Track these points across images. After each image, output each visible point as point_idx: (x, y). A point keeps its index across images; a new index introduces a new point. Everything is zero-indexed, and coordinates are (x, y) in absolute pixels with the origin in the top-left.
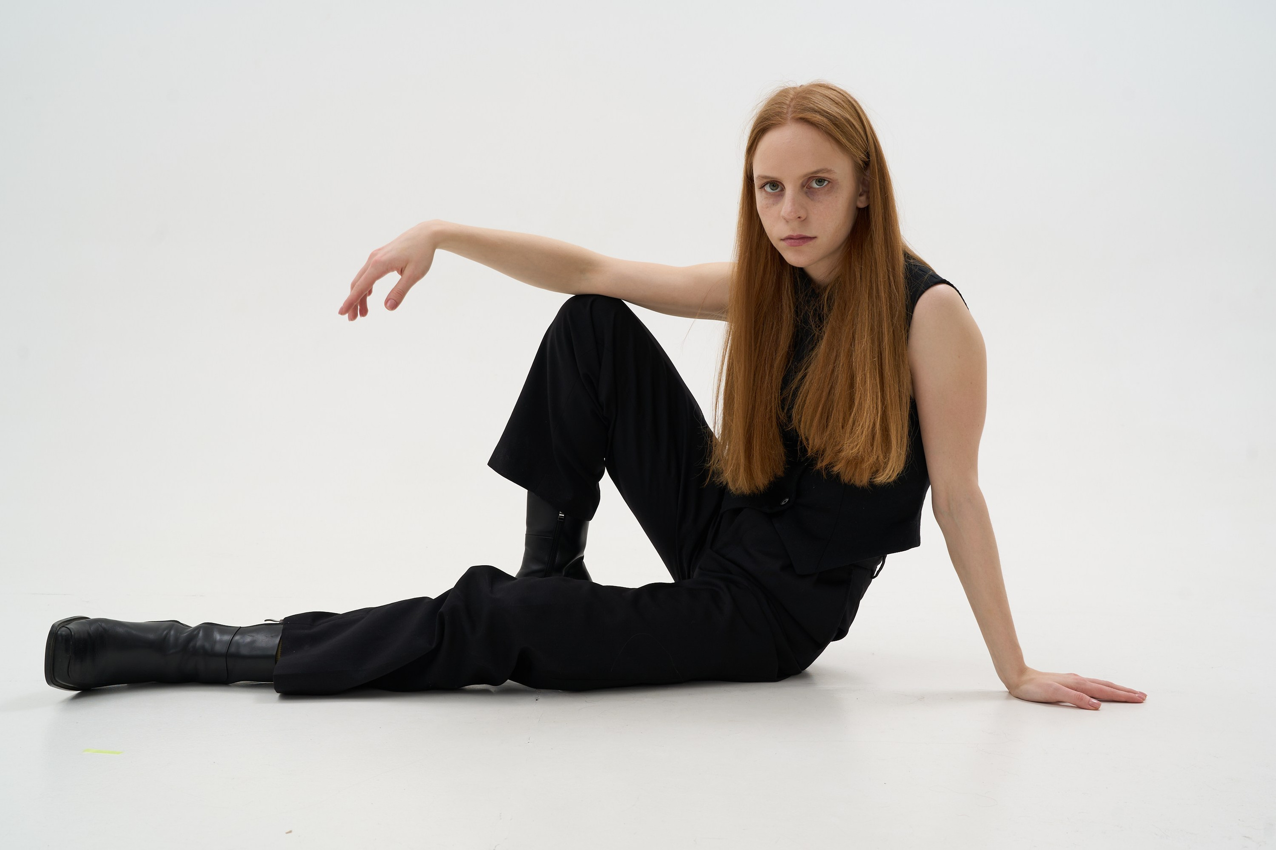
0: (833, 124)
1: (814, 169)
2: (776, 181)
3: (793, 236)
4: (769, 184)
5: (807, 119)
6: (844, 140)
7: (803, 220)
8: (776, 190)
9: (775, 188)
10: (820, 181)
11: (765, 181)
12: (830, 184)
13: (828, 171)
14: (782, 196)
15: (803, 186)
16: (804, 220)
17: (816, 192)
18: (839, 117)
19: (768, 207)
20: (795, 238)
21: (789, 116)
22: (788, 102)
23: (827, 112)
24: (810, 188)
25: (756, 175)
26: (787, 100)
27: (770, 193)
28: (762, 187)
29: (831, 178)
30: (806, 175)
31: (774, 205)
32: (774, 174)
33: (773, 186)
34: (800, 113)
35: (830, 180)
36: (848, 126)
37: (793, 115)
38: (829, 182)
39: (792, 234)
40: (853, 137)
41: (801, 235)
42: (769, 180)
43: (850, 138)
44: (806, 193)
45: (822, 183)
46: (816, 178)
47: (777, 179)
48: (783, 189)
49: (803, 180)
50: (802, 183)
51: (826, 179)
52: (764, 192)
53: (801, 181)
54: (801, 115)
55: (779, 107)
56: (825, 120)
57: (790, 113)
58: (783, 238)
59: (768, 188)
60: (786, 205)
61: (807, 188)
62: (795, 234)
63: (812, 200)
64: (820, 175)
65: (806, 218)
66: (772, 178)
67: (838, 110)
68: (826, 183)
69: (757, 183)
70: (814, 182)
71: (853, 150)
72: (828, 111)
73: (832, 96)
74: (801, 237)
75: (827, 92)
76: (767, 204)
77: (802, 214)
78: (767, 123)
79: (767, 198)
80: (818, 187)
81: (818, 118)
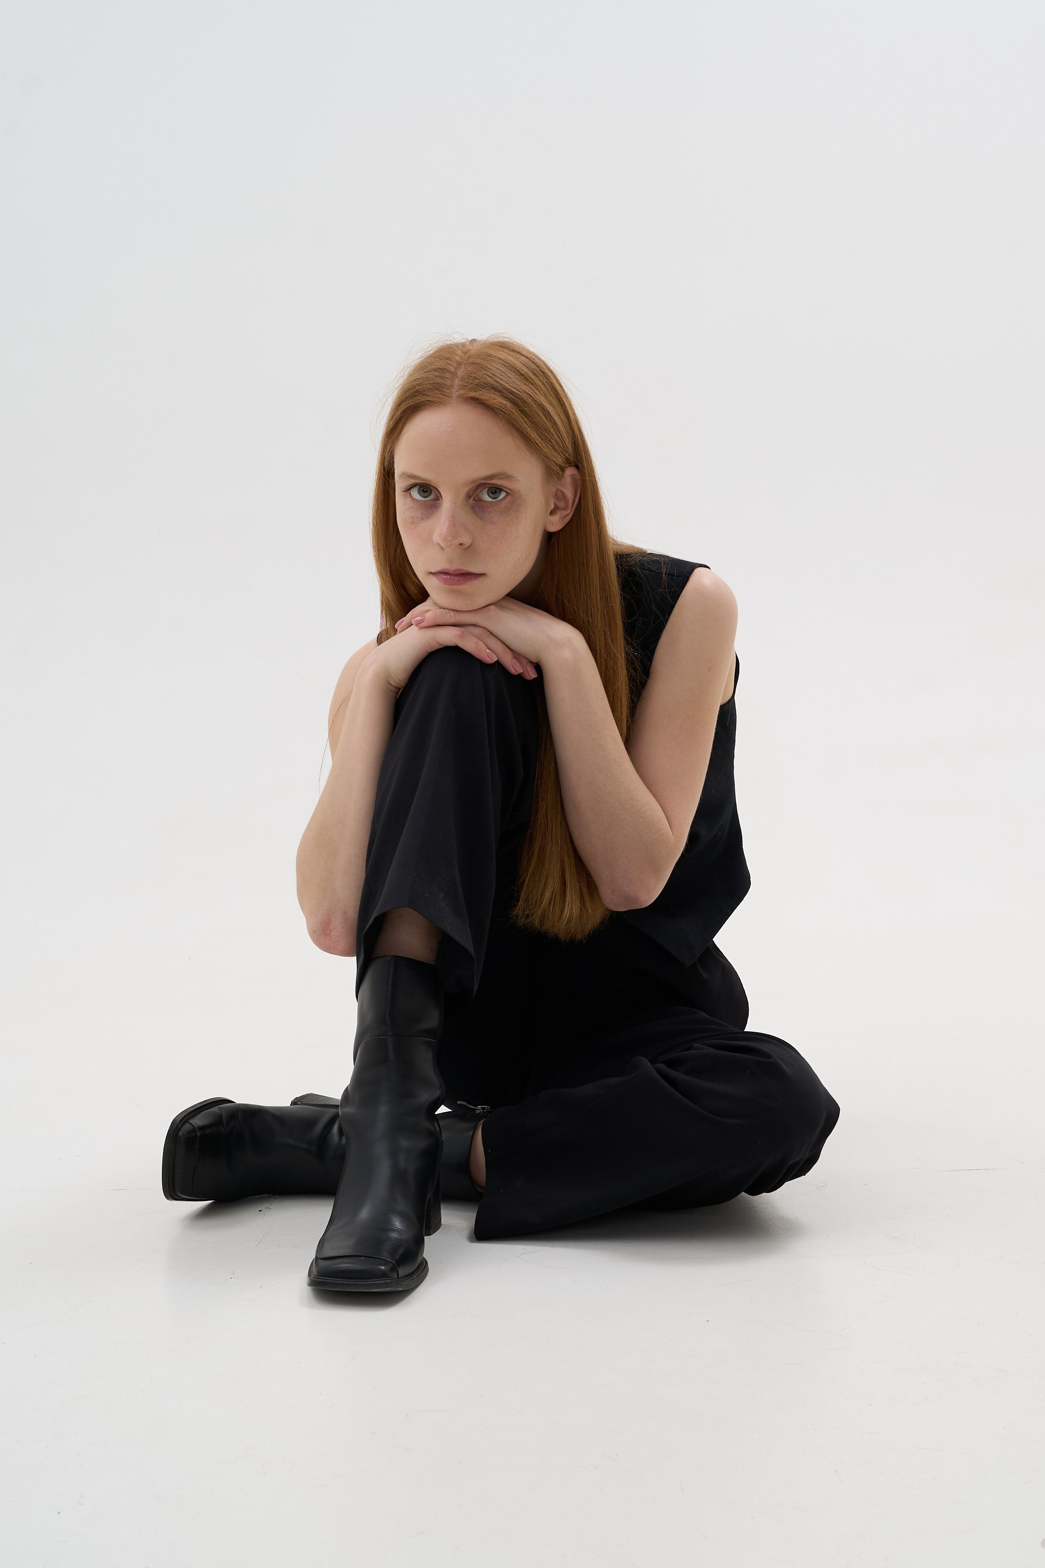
0: (520, 410)
1: (488, 472)
2: (429, 485)
3: (449, 570)
4: (417, 488)
5: (481, 400)
6: (534, 435)
7: (467, 550)
8: (425, 497)
9: (426, 495)
10: (495, 491)
11: (412, 481)
12: (509, 498)
13: (507, 477)
14: (435, 507)
15: (468, 497)
16: (468, 547)
17: (488, 508)
18: (529, 400)
19: (414, 522)
20: (452, 572)
21: (455, 392)
22: (452, 369)
23: (511, 393)
24: (479, 500)
25: (398, 469)
26: (451, 365)
27: (418, 501)
28: (408, 489)
29: (512, 487)
30: (474, 481)
31: (422, 520)
32: (427, 475)
33: (424, 491)
34: (471, 389)
35: (509, 491)
36: (541, 415)
37: (461, 392)
38: (508, 494)
39: (448, 568)
40: (547, 430)
41: (461, 570)
42: (417, 481)
43: (543, 432)
44: (473, 507)
45: (497, 495)
46: (490, 486)
47: (429, 481)
48: (438, 497)
49: (470, 487)
50: (468, 492)
51: (503, 489)
52: (409, 499)
53: (466, 489)
54: (472, 394)
55: (440, 377)
56: (508, 404)
57: (456, 388)
58: (433, 571)
59: (415, 493)
60: (441, 523)
61: (474, 499)
62: (452, 568)
63: (482, 519)
64: (495, 481)
65: (470, 545)
66: (423, 479)
67: (524, 388)
68: (503, 495)
69: (400, 484)
70: (486, 490)
71: (547, 450)
72: (513, 389)
73: (519, 365)
74: (462, 572)
75: (511, 359)
76: (412, 518)
77: (466, 540)
78: (421, 399)
79: (413, 508)
80: (490, 500)
81: (497, 400)
